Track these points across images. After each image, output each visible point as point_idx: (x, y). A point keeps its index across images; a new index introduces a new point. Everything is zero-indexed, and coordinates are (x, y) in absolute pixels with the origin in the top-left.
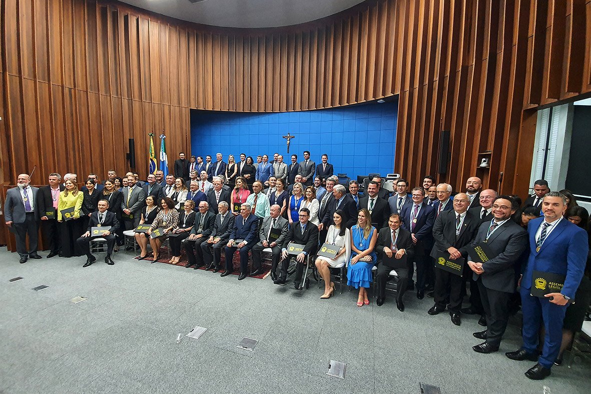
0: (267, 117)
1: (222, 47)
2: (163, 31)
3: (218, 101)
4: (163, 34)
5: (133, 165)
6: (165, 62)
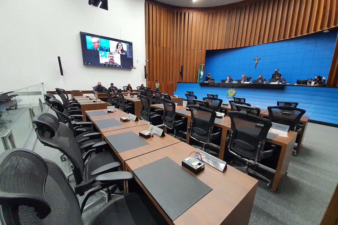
2: (198, 15)
4: (198, 17)
5: (182, 77)
6: (198, 30)
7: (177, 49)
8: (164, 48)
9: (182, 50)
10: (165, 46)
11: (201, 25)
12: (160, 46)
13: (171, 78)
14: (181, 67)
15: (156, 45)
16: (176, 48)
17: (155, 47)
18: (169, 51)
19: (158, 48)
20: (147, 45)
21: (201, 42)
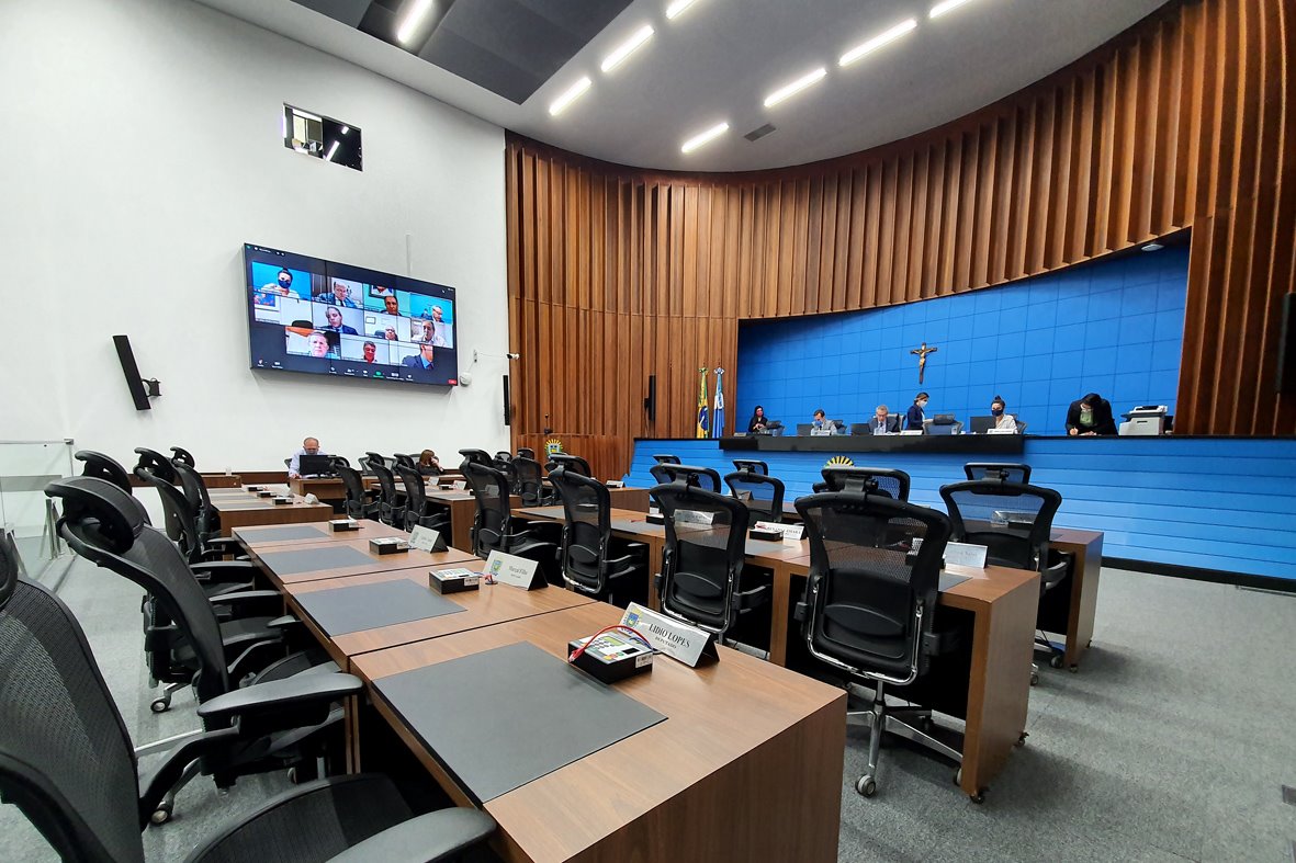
0: (878, 316)
1: (799, 201)
2: (704, 197)
3: (785, 300)
4: (703, 203)
5: (652, 417)
6: (704, 248)
7: (630, 315)
8: (582, 312)
9: (648, 321)
10: (583, 305)
11: (718, 232)
12: (564, 303)
13: (609, 425)
14: (647, 380)
15: (550, 300)
16: (625, 311)
17: (544, 309)
18: (599, 322)
19: (557, 311)
20: (513, 298)
21: (718, 289)
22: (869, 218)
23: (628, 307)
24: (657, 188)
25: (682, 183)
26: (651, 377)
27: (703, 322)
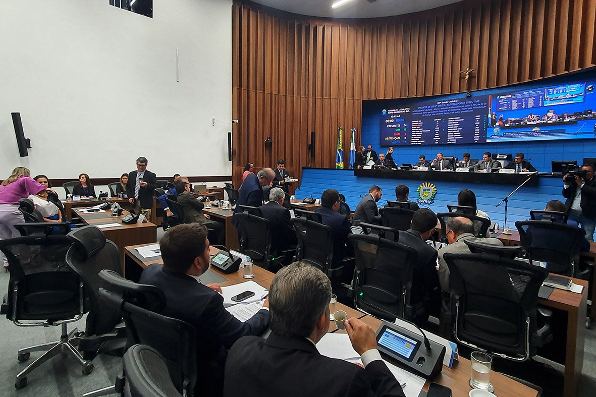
1: (397, 36)
2: (343, 32)
3: (389, 90)
5: (313, 155)
6: (343, 61)
7: (301, 97)
8: (273, 96)
9: (311, 100)
10: (275, 92)
11: (351, 52)
12: (264, 91)
13: (288, 159)
14: (310, 133)
15: (256, 89)
16: (298, 95)
17: (252, 94)
18: (283, 101)
19: (260, 95)
20: (235, 88)
21: (351, 83)
22: (437, 46)
23: (299, 93)
24: (317, 26)
25: (331, 24)
26: (312, 132)
27: (342, 102)
